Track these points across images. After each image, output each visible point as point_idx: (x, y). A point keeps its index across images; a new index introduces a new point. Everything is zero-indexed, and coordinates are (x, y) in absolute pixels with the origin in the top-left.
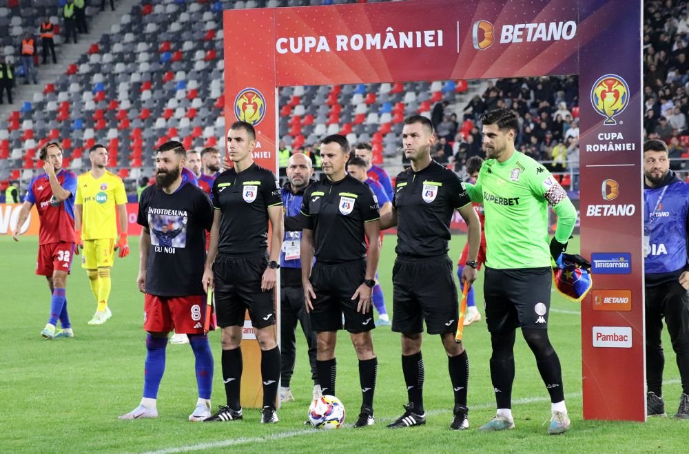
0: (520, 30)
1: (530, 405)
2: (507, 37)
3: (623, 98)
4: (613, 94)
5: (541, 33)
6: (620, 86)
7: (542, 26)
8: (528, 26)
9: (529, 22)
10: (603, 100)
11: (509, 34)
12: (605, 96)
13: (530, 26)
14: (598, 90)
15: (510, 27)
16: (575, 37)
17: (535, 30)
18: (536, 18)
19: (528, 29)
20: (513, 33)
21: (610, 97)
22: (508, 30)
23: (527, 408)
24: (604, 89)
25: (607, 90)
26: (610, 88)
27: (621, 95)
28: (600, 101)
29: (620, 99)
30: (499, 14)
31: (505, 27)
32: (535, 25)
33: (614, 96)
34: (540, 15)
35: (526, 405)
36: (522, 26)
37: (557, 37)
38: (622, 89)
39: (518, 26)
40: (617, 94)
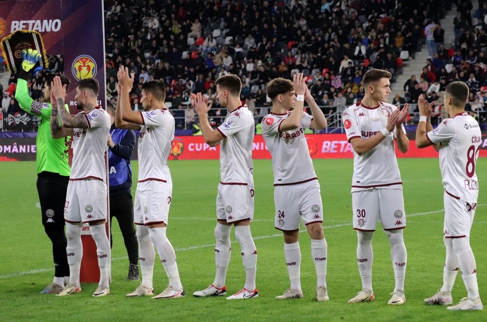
0: (24, 24)
1: (37, 274)
2: (15, 29)
3: (93, 70)
4: (86, 68)
5: (37, 27)
6: (90, 63)
7: (38, 22)
8: (29, 22)
9: (30, 19)
10: (80, 72)
11: (16, 27)
12: (81, 69)
13: (31, 22)
14: (76, 65)
15: (17, 22)
16: (60, 30)
17: (33, 24)
18: (34, 17)
19: (29, 24)
20: (19, 27)
21: (84, 70)
22: (15, 24)
23: (34, 277)
24: (80, 64)
25: (82, 65)
26: (84, 64)
27: (92, 68)
28: (78, 72)
29: (91, 72)
30: (9, 13)
31: (13, 22)
32: (34, 21)
33: (87, 69)
34: (37, 15)
35: (33, 274)
36: (25, 22)
37: (48, 30)
38: (92, 65)
39: (22, 22)
40: (89, 68)
